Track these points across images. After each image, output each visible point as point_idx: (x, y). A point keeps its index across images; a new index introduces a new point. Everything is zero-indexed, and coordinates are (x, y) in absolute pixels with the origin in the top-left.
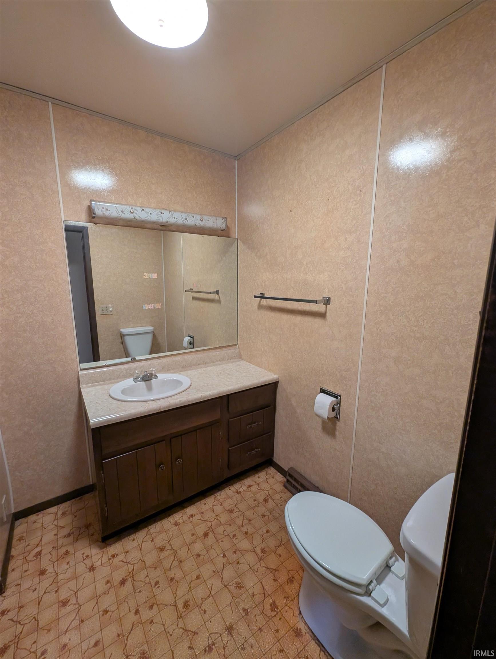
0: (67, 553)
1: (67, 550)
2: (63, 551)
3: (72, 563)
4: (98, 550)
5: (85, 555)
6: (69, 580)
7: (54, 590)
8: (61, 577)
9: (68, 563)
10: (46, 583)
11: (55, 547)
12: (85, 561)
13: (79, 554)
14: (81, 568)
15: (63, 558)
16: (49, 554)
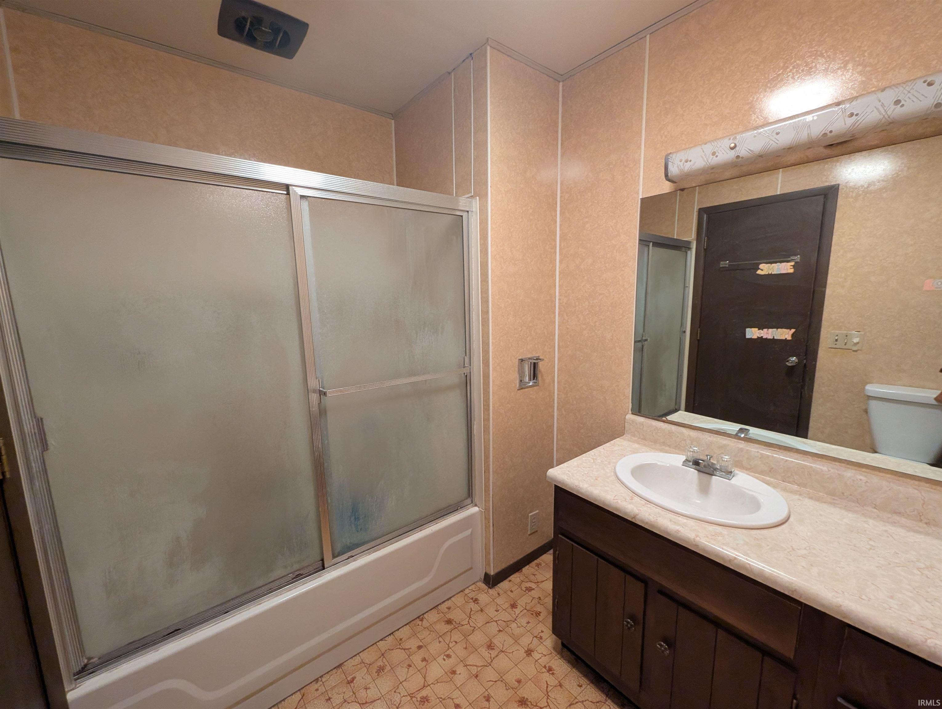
0: (538, 614)
1: (540, 612)
2: (539, 608)
3: (529, 627)
4: (550, 645)
5: (542, 634)
6: (512, 636)
7: (500, 628)
8: (514, 625)
9: (528, 623)
10: (504, 616)
11: (540, 599)
12: (535, 638)
13: (541, 627)
14: (526, 641)
15: (532, 614)
16: (531, 599)
